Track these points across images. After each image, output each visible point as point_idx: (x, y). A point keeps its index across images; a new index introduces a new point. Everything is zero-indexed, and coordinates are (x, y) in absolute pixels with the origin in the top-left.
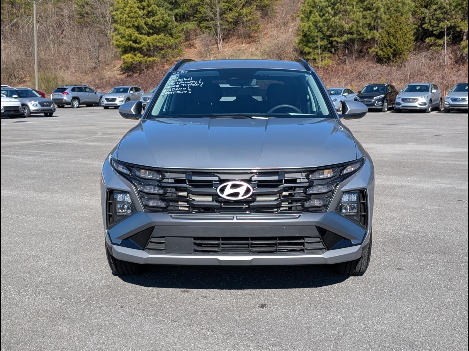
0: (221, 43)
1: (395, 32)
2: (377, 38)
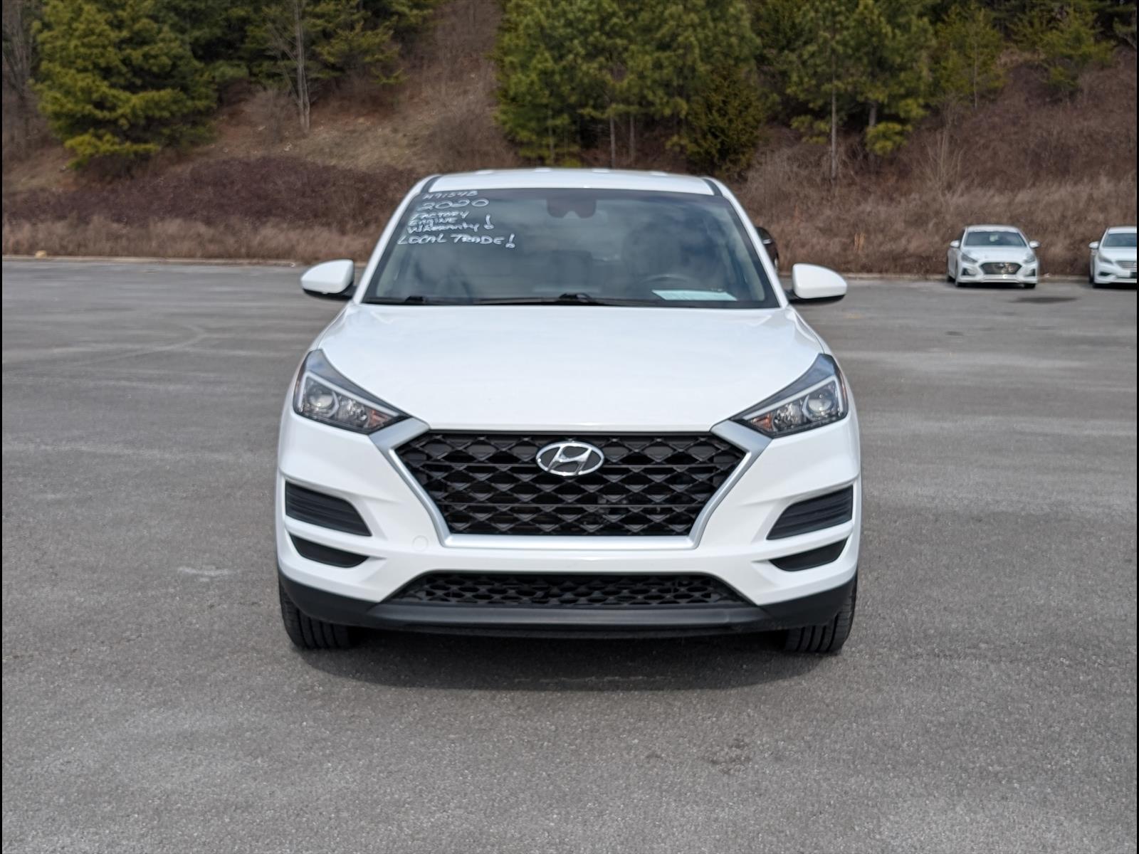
1: (724, 102)
2: (683, 115)
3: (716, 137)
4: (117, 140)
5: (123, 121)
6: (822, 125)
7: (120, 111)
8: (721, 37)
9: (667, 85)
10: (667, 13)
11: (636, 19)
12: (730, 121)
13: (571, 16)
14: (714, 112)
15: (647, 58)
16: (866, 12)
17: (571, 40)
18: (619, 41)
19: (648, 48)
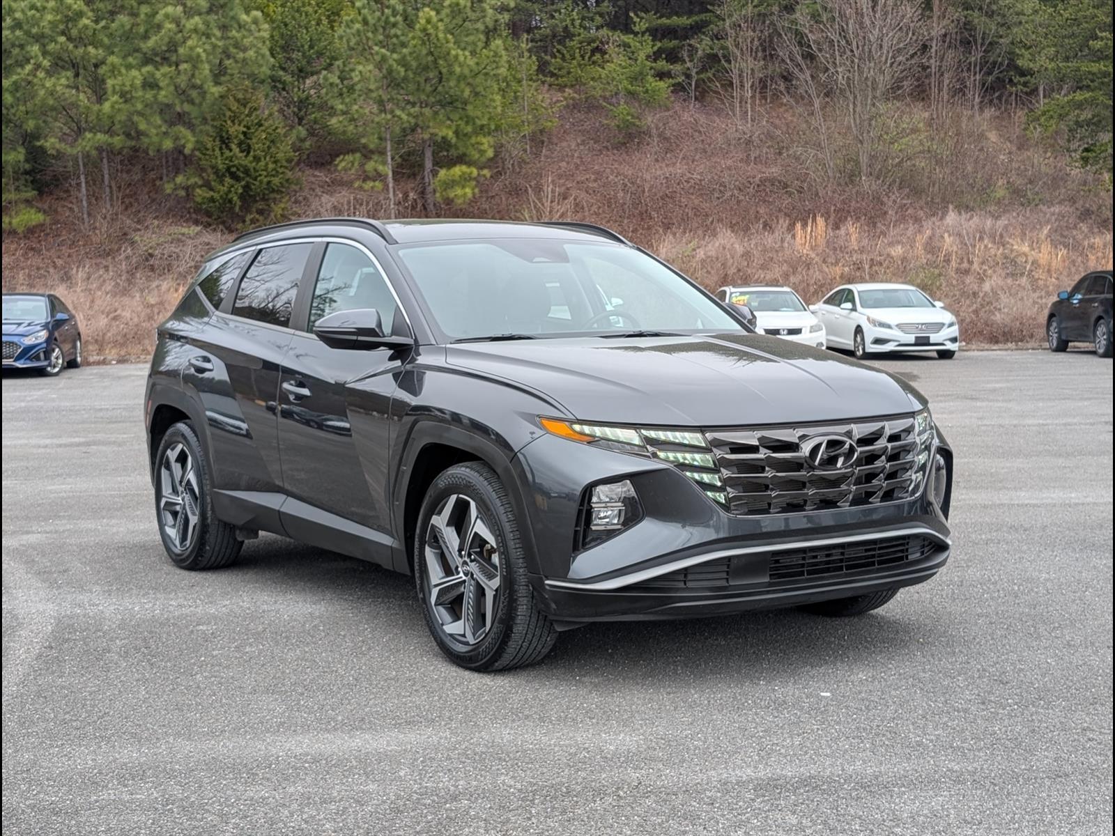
1: (245, 133)
2: (187, 151)
3: (237, 179)
6: (370, 166)
8: (233, 50)
9: (165, 109)
10: (159, 17)
11: (110, 24)
12: (257, 159)
14: (233, 146)
15: (134, 73)
16: (429, 26)
18: (91, 49)
19: (130, 59)
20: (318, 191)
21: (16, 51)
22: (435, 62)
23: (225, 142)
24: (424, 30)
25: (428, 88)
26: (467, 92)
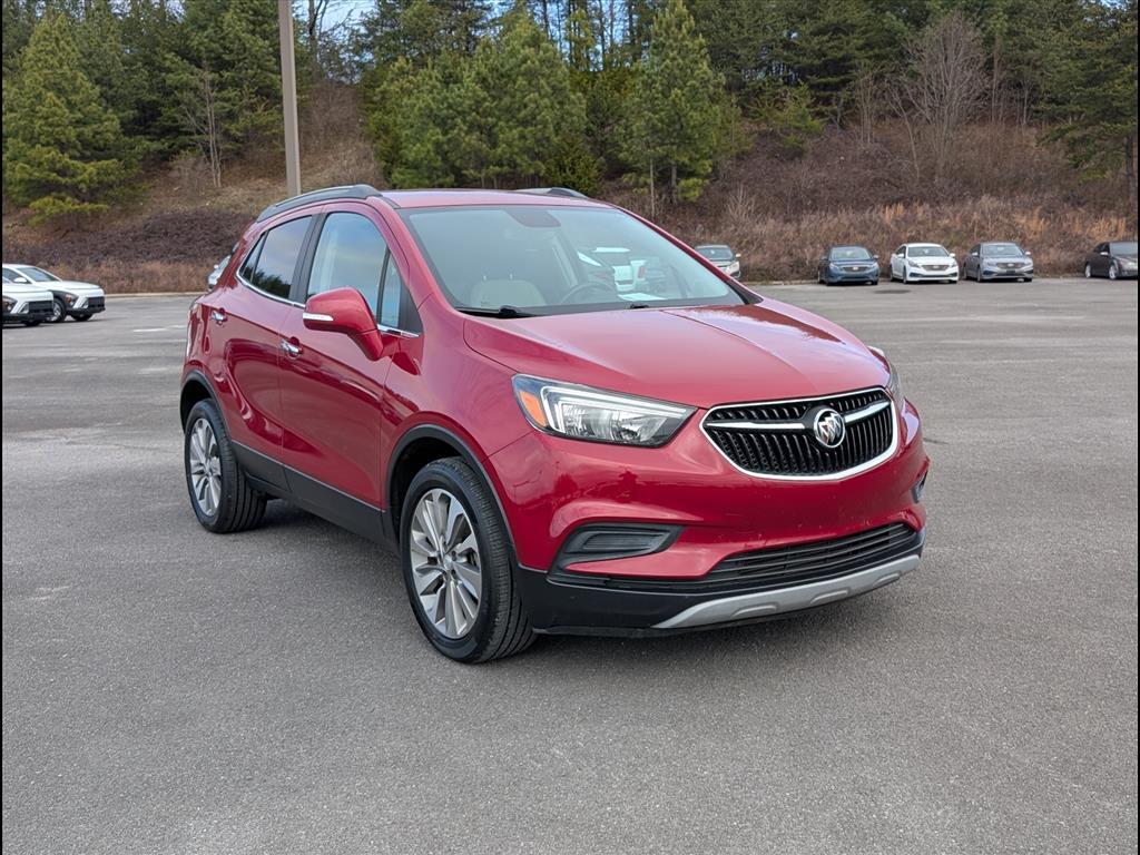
0: (219, 175)
2: (541, 175)
4: (77, 201)
5: (83, 186)
6: (642, 179)
7: (80, 178)
8: (566, 116)
9: (527, 151)
10: (527, 99)
11: (499, 103)
13: (450, 100)
15: (514, 131)
17: (453, 119)
18: (490, 119)
19: (511, 123)
20: (612, 194)
21: (450, 121)
22: (679, 119)
23: (562, 168)
24: (674, 101)
25: (675, 134)
26: (697, 136)
